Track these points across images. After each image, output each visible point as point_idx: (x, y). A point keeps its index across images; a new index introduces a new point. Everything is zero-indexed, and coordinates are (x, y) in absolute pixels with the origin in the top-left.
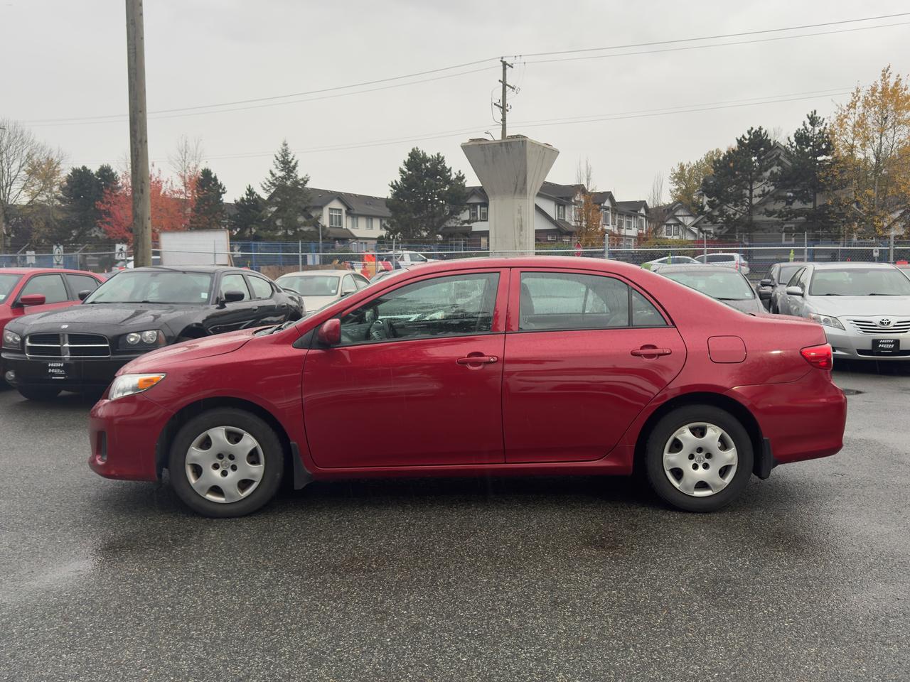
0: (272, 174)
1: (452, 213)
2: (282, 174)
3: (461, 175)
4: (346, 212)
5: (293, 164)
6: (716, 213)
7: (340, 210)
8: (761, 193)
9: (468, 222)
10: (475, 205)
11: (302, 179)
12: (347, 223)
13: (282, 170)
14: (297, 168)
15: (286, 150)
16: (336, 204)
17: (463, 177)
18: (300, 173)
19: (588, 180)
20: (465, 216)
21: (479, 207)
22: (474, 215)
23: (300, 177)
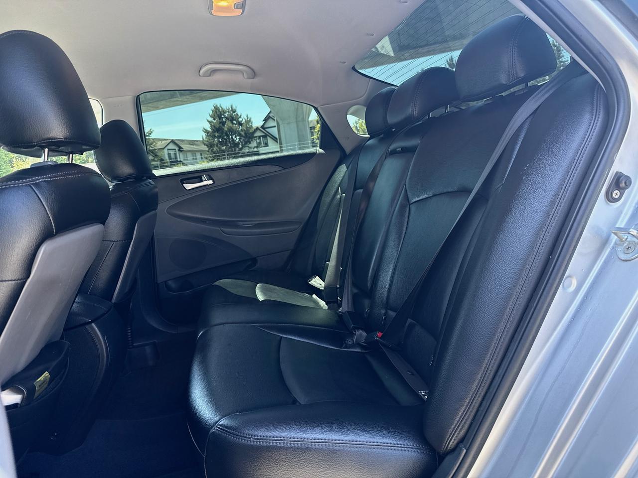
3: (249, 119)
4: (179, 150)
7: (175, 149)
9: (257, 147)
10: (259, 137)
12: (180, 157)
16: (172, 146)
17: (250, 121)
20: (254, 144)
21: (261, 138)
22: (260, 143)
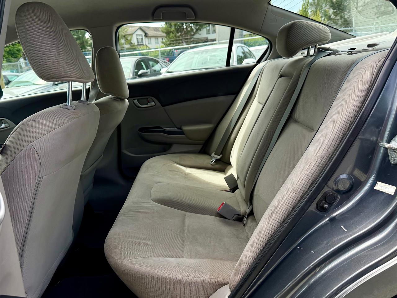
1: (197, 30)
4: (145, 36)
6: (338, 18)
7: (142, 35)
8: (363, 4)
12: (146, 41)
16: (140, 32)
20: (204, 31)
21: (211, 25)
22: (209, 30)
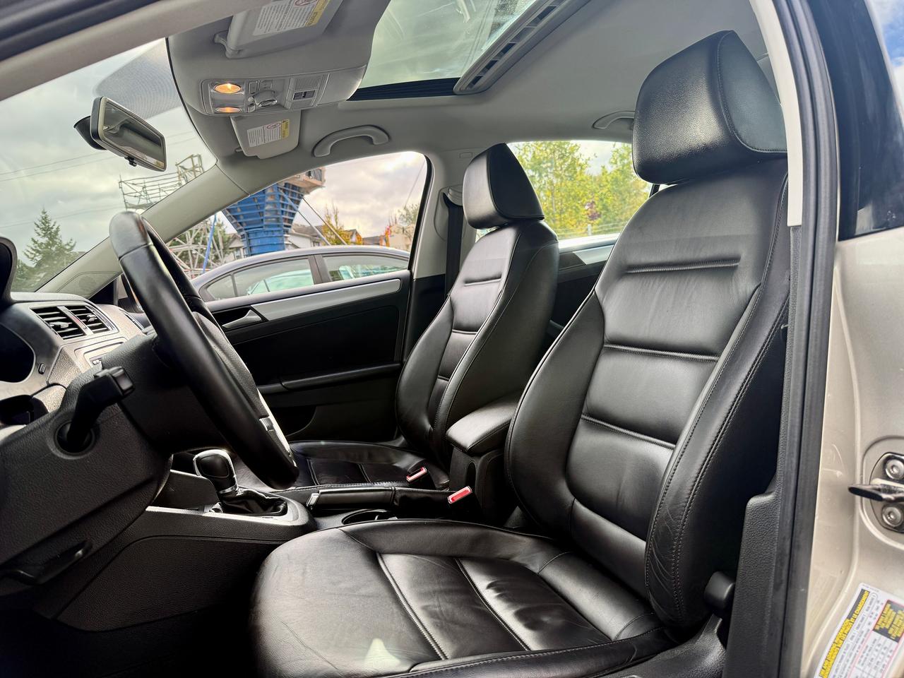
0: (35, 242)
2: (45, 240)
5: (54, 229)
11: (68, 244)
13: (44, 236)
14: (59, 233)
15: (45, 218)
18: (64, 238)
19: (336, 219)
23: (64, 242)
